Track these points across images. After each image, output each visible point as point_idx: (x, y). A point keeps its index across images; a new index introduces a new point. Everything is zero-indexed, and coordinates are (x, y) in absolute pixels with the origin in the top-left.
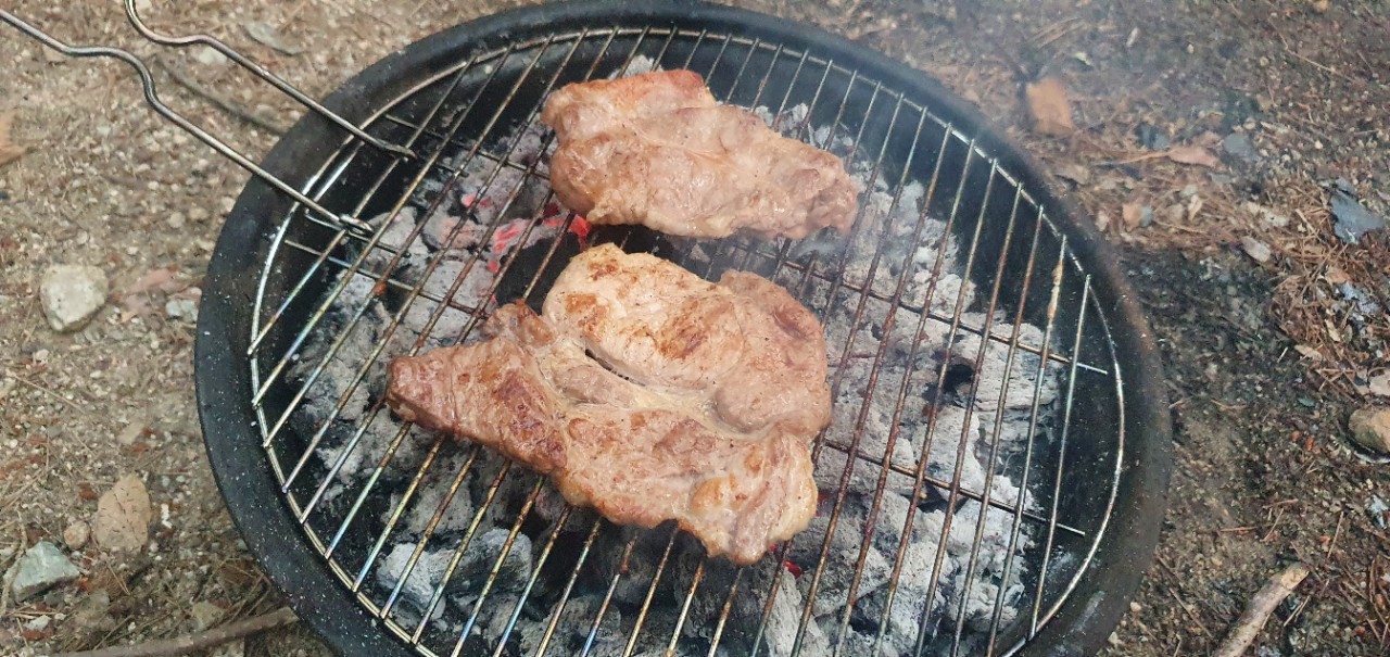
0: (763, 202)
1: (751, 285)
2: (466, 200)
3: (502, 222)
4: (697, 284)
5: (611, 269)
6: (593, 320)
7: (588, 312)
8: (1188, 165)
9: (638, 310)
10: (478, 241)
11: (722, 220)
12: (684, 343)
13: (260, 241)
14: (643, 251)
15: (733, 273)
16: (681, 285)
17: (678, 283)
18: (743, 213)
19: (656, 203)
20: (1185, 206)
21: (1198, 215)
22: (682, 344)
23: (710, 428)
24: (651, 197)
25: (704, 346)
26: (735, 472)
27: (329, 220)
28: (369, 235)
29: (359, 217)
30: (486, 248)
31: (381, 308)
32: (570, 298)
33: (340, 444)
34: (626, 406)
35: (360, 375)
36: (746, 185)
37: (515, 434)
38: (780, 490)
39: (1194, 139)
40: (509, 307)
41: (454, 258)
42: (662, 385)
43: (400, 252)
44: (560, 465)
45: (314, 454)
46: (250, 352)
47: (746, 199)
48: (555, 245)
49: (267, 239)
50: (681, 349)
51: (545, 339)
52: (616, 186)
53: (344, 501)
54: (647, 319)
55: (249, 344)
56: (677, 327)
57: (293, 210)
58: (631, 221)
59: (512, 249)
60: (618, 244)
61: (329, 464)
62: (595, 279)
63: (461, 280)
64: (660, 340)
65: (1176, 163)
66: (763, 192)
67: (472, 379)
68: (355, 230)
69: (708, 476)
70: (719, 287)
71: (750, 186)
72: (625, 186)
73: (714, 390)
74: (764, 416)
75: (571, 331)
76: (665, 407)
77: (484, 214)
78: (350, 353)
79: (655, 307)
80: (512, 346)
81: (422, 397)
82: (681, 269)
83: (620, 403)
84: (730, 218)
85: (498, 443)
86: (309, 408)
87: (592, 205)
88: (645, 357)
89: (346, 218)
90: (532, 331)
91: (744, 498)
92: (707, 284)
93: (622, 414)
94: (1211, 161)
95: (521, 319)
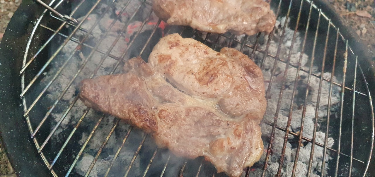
0: (240, 19)
1: (234, 54)
2: (117, 12)
3: (131, 22)
4: (212, 53)
5: (177, 44)
6: (170, 66)
7: (168, 63)
8: (362, 17)
9: (188, 62)
10: (121, 29)
11: (222, 26)
12: (208, 78)
13: (29, 25)
14: (190, 38)
15: (227, 49)
16: (206, 53)
17: (205, 52)
18: (231, 23)
19: (196, 17)
20: (361, 31)
21: (365, 34)
22: (207, 78)
23: (219, 116)
24: (194, 15)
25: (216, 80)
26: (230, 136)
27: (59, 17)
28: (76, 24)
29: (72, 17)
30: (124, 32)
31: (81, 54)
32: (161, 56)
33: (62, 111)
34: (183, 104)
35: (72, 81)
36: (232, 12)
37: (136, 116)
38: (249, 146)
39: (364, 8)
40: (134, 59)
41: (112, 35)
42: (198, 95)
43: (89, 32)
44: (154, 130)
45: (50, 115)
46: (21, 73)
47: (232, 18)
48: (153, 32)
49: (32, 23)
50: (207, 81)
51: (149, 74)
52: (180, 9)
53: (63, 135)
54: (192, 67)
55: (21, 68)
56: (205, 71)
57: (45, 12)
58: (185, 24)
59: (135, 33)
60: (179, 34)
61: (57, 120)
62: (171, 48)
63: (114, 45)
64: (198, 76)
65: (358, 16)
66: (239, 15)
67: (118, 90)
68: (71, 22)
69: (218, 138)
70: (221, 54)
71: (234, 13)
72: (183, 9)
73: (219, 99)
74: (241, 111)
75: (160, 71)
76: (199, 106)
77: (124, 19)
78: (68, 72)
79: (195, 61)
80: (135, 76)
81: (95, 98)
82: (206, 46)
83: (180, 103)
84: (226, 26)
85: (128, 119)
86: (49, 96)
87: (169, 16)
88: (191, 83)
89: (66, 16)
90: (143, 70)
91: (234, 148)
92: (216, 53)
93: (182, 108)
94: (370, 16)
95: (139, 65)
